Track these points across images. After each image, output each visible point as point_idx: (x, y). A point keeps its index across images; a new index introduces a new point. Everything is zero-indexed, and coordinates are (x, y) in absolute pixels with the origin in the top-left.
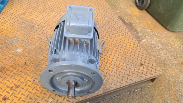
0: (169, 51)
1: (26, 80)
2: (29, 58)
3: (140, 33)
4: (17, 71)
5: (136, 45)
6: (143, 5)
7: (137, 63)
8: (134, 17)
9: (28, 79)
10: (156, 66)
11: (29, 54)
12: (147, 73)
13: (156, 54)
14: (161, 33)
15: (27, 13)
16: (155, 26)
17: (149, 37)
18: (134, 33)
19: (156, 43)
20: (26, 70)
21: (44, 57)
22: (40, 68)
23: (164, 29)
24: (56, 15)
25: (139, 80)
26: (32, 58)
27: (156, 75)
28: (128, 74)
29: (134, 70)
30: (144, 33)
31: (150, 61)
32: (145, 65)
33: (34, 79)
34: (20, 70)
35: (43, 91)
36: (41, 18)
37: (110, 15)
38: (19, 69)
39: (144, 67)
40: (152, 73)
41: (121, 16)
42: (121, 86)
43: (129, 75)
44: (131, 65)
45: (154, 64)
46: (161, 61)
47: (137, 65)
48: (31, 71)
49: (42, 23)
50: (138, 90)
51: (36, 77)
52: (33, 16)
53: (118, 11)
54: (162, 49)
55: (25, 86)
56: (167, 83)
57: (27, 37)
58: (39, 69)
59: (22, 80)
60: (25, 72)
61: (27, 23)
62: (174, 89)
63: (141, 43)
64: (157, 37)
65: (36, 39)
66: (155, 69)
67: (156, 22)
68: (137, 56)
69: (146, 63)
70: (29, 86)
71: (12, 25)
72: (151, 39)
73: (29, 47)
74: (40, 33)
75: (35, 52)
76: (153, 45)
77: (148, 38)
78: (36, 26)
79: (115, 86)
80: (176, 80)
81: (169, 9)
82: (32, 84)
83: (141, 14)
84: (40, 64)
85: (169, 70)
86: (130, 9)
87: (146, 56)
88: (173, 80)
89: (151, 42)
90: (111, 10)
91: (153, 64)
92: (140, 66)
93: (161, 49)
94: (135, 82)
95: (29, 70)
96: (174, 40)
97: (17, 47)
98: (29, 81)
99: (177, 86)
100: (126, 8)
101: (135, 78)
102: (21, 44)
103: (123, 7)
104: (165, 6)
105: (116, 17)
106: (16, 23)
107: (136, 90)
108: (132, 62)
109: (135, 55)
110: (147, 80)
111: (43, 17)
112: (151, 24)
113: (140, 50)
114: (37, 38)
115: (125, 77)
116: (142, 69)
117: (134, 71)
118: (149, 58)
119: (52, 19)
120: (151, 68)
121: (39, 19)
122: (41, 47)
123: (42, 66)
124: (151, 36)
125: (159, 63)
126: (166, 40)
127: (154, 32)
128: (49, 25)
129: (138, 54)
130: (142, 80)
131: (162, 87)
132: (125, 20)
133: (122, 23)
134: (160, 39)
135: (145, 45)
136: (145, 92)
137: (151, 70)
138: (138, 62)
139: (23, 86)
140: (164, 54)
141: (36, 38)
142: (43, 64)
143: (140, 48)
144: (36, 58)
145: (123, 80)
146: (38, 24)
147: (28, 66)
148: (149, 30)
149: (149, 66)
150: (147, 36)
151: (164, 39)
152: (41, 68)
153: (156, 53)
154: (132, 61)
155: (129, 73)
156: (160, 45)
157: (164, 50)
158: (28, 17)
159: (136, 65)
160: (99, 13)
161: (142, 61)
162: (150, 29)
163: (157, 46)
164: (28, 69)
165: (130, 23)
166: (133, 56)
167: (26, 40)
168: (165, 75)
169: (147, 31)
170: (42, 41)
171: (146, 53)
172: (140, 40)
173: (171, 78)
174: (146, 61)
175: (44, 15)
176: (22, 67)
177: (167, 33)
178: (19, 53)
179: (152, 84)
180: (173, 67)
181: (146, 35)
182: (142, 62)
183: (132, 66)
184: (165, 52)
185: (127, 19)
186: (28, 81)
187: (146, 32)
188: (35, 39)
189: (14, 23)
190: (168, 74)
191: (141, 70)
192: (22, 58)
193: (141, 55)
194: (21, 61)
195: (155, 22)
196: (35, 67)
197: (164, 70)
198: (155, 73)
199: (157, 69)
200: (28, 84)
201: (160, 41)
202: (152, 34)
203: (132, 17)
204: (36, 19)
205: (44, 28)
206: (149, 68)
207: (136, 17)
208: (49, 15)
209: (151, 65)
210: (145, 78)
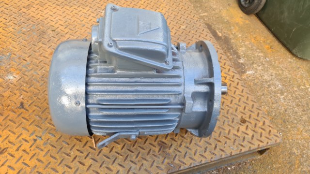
0: (294, 95)
1: (20, 138)
2: (28, 95)
3: (243, 57)
4: (4, 120)
5: (236, 81)
6: (253, 6)
7: (235, 118)
8: (234, 26)
9: (24, 136)
10: (271, 125)
11: (31, 86)
12: (252, 139)
13: (270, 100)
14: (282, 61)
15: (34, 6)
16: (271, 47)
17: (259, 66)
18: (231, 57)
19: (271, 80)
20: (23, 119)
23: (288, 54)
24: (89, 12)
25: (238, 152)
26: (36, 95)
27: (269, 143)
28: (217, 138)
29: (229, 131)
30: (251, 58)
31: (260, 115)
32: (251, 123)
33: (35, 138)
34: (10, 118)
35: (50, 162)
36: (61, 18)
37: (191, 21)
38: (8, 116)
39: (247, 126)
40: (263, 138)
41: (210, 24)
42: (203, 162)
43: (219, 141)
44: (225, 121)
45: (267, 122)
46: (278, 114)
47: (235, 121)
48: (32, 120)
49: (60, 27)
50: (233, 167)
51: (41, 133)
52: (45, 12)
53: (206, 14)
54: (281, 90)
55: (17, 150)
56: (288, 157)
57: (29, 53)
58: (47, 118)
59: (12, 138)
60: (20, 122)
61: (34, 25)
62: (300, 169)
63: (244, 77)
64: (274, 68)
65: (47, 58)
66: (268, 130)
67: (274, 39)
68: (235, 104)
69: (252, 118)
70: (24, 151)
71: (4, 26)
72: (262, 70)
73: (32, 72)
75: (43, 82)
76: (266, 82)
77: (256, 69)
78: (49, 31)
79: (192, 161)
80: (304, 152)
81: (301, 17)
82: (31, 147)
83: (247, 22)
85: (293, 133)
86: (227, 10)
87: (253, 105)
88: (299, 151)
89: (261, 76)
90: (193, 11)
91: (266, 120)
92: (240, 124)
93: (279, 92)
94: (229, 155)
95: (28, 118)
96: (304, 76)
97: (8, 72)
98: (26, 141)
99: (305, 164)
100: (221, 8)
101: (229, 147)
102: (18, 65)
103: (214, 7)
104: (293, 11)
105: (202, 25)
106: (11, 23)
107: (230, 167)
108: (226, 115)
109: (232, 101)
110: (252, 152)
111: (64, 15)
112: (264, 42)
113: (242, 92)
114: (49, 55)
115: (211, 144)
116: (244, 130)
117: (229, 134)
118: (259, 109)
119: (81, 21)
120: (262, 129)
121: (57, 18)
124: (263, 65)
125: (275, 117)
126: (289, 74)
127: (268, 58)
128: (75, 31)
129: (238, 99)
130: (243, 151)
131: (278, 165)
132: (217, 32)
133: (213, 37)
134: (278, 71)
135: (251, 81)
136: (246, 172)
137: (261, 134)
138: (237, 117)
139: (12, 149)
140: (285, 102)
141: (46, 56)
143: (243, 88)
144: (43, 95)
145: (208, 149)
146: (54, 29)
147: (27, 110)
148: (259, 53)
149: (257, 126)
150: (256, 64)
151: (286, 73)
153: (270, 98)
154: (226, 113)
155: (219, 136)
156: (277, 83)
157: (286, 94)
158: (37, 12)
159: (233, 122)
160: (169, 15)
161: (244, 114)
162: (262, 52)
163: (273, 84)
164: (26, 116)
165: (226, 38)
166: (229, 104)
167: (27, 59)
168: (285, 141)
169: (256, 55)
171: (253, 100)
172: (242, 72)
173: (294, 149)
174: (252, 114)
175: (67, 11)
176: (15, 112)
177: (292, 61)
178: (11, 83)
179: (259, 157)
180: (300, 127)
181: (253, 63)
182: (244, 116)
183: (226, 123)
184: (286, 96)
185: (222, 30)
186: (23, 141)
187: (254, 57)
188: (44, 57)
189: (8, 24)
190: (291, 140)
191: (242, 132)
192: (15, 94)
193: (243, 102)
194: (14, 98)
195: (271, 38)
196: (40, 114)
197: (283, 131)
198: (267, 140)
199: (272, 131)
200: (22, 148)
201: (279, 75)
202: (265, 61)
203: (230, 27)
204: (50, 18)
205: (65, 37)
206: (257, 129)
207: (237, 28)
208: (77, 12)
209: (261, 123)
210: (248, 147)
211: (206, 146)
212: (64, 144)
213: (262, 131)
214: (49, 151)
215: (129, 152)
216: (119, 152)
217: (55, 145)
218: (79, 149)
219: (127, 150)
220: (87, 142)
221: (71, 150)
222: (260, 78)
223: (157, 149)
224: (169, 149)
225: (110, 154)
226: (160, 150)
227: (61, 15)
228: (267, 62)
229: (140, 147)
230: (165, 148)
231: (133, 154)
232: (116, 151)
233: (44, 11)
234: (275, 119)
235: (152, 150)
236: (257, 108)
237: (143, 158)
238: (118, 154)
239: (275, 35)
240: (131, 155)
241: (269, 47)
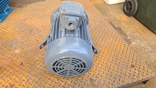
1: (21, 79)
2: (25, 59)
3: (129, 36)
4: (13, 71)
5: (127, 47)
6: (131, 12)
7: (128, 65)
8: (123, 22)
9: (23, 78)
10: (148, 68)
11: (26, 55)
12: (139, 75)
13: (146, 56)
14: (150, 37)
15: (27, 19)
16: (143, 31)
17: (138, 40)
18: (123, 36)
19: (145, 46)
20: (22, 70)
21: (40, 58)
22: (35, 68)
23: (152, 33)
25: (132, 82)
26: (28, 58)
27: (148, 77)
28: (120, 75)
29: (126, 72)
30: (133, 36)
31: (141, 63)
32: (137, 67)
33: (28, 79)
34: (16, 70)
36: (40, 23)
37: (101, 21)
38: (15, 69)
39: (135, 69)
40: (144, 75)
41: (111, 22)
43: (121, 77)
44: (123, 66)
45: (146, 66)
47: (128, 66)
48: (27, 70)
49: (40, 27)
51: (31, 77)
52: (33, 21)
53: (108, 18)
54: (151, 51)
55: (20, 85)
57: (25, 40)
58: (34, 69)
59: (17, 79)
60: (21, 72)
61: (27, 27)
63: (131, 45)
64: (146, 40)
65: (33, 41)
66: (146, 70)
67: (144, 27)
68: (128, 58)
69: (137, 64)
70: (23, 85)
71: (14, 29)
72: (140, 42)
73: (27, 48)
74: (38, 36)
75: (31, 53)
76: (143, 47)
77: (137, 41)
78: (35, 30)
82: (26, 83)
83: (129, 20)
84: (35, 64)
86: (119, 15)
87: (137, 58)
89: (140, 45)
90: (102, 16)
91: (145, 65)
92: (131, 68)
93: (150, 52)
94: (127, 84)
95: (24, 70)
97: (15, 49)
98: (24, 81)
100: (115, 14)
101: (127, 79)
102: (20, 45)
103: (112, 14)
104: (152, 12)
105: (107, 22)
106: (17, 27)
108: (123, 64)
109: (126, 56)
110: (139, 82)
112: (139, 28)
113: (130, 52)
114: (34, 40)
115: (117, 79)
116: (134, 71)
117: (126, 73)
118: (140, 60)
119: (49, 24)
120: (143, 70)
121: (38, 24)
122: (37, 48)
123: (36, 66)
124: (140, 39)
125: (150, 65)
127: (142, 36)
128: (46, 29)
129: (128, 55)
130: (134, 82)
132: (115, 25)
133: (113, 27)
134: (148, 42)
135: (135, 47)
138: (129, 64)
139: (17, 85)
140: (154, 57)
141: (33, 40)
142: (38, 64)
143: (130, 50)
144: (32, 58)
145: (115, 81)
146: (36, 28)
147: (24, 66)
149: (140, 68)
150: (136, 39)
151: (153, 42)
152: (36, 68)
153: (146, 55)
154: (123, 63)
155: (121, 74)
156: (149, 48)
157: (154, 53)
158: (29, 22)
159: (127, 67)
161: (133, 63)
162: (139, 33)
163: (146, 48)
164: (24, 69)
165: (119, 28)
166: (124, 58)
167: (24, 42)
169: (136, 35)
170: (38, 43)
171: (137, 55)
172: (129, 43)
174: (137, 63)
175: (42, 20)
176: (18, 67)
177: (155, 36)
178: (17, 54)
179: (144, 86)
181: (135, 39)
182: (133, 64)
183: (124, 67)
184: (154, 54)
185: (117, 24)
186: (22, 81)
188: (32, 41)
189: (16, 28)
191: (133, 72)
192: (19, 59)
193: (132, 57)
194: (18, 61)
195: (142, 26)
196: (30, 67)
197: (155, 72)
198: (147, 75)
199: (149, 71)
200: (22, 84)
201: (149, 44)
202: (141, 38)
203: (121, 23)
204: (35, 24)
205: (42, 32)
206: (140, 70)
207: (125, 23)
208: (47, 20)
209: (142, 67)
210: (137, 80)
211: (114, 80)
212: (42, 81)
213: (143, 71)
214: (35, 85)
215: (75, 84)
216: (69, 84)
217: (38, 82)
218: (50, 84)
219: (73, 83)
220: (53, 80)
221: (45, 84)
222: (139, 46)
223: (89, 82)
224: (95, 82)
225: (65, 85)
226: (90, 82)
227: (40, 22)
228: (142, 38)
229: (80, 81)
230: (93, 81)
231: (76, 85)
232: (68, 84)
233: (32, 21)
234: (150, 66)
235: (86, 83)
236: (139, 60)
237: (82, 87)
238: (69, 85)
239: (144, 25)
240: (75, 86)
241: (142, 31)
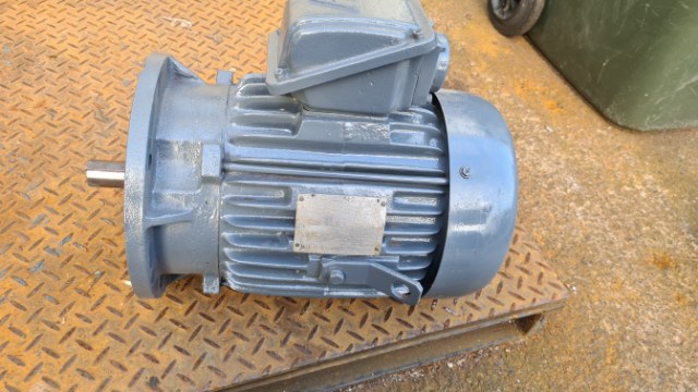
0: (607, 205)
6: (518, 16)
8: (476, 60)
10: (545, 263)
12: (499, 291)
14: (582, 133)
15: (15, 6)
16: (558, 105)
17: (530, 143)
19: (557, 172)
21: (51, 191)
22: (20, 240)
23: (596, 118)
24: (142, 20)
25: (463, 321)
27: (538, 302)
30: (511, 126)
31: (519, 241)
35: (8, 342)
36: (74, 31)
40: (524, 291)
42: (379, 343)
45: (536, 256)
46: (569, 246)
49: (70, 49)
50: (460, 363)
52: (39, 18)
54: (579, 195)
56: (588, 340)
58: (12, 244)
61: (7, 45)
62: (616, 367)
64: (564, 147)
65: (29, 114)
66: (536, 274)
67: (566, 87)
72: (536, 151)
74: (54, 90)
75: (12, 165)
76: (545, 176)
77: (524, 149)
78: (44, 58)
79: (353, 340)
80: (627, 328)
81: (619, 33)
83: (507, 52)
84: (21, 222)
85: (603, 286)
86: (464, 27)
88: (616, 327)
89: (534, 165)
91: (532, 252)
93: (574, 198)
94: (442, 327)
96: (632, 164)
99: (628, 355)
100: (450, 22)
101: (444, 308)
104: (602, 22)
107: (451, 362)
110: (498, 322)
111: (84, 24)
112: (544, 93)
114: (35, 108)
118: (518, 228)
119: (121, 38)
120: (522, 269)
121: (64, 32)
122: (43, 146)
123: (28, 232)
124: (540, 141)
125: (563, 253)
126: (598, 161)
127: (551, 126)
130: (474, 319)
131: (565, 358)
136: (490, 372)
137: (520, 281)
140: (585, 219)
141: (29, 109)
142: (39, 222)
144: (9, 192)
145: (393, 314)
146: (54, 52)
148: (532, 115)
149: (511, 263)
150: (522, 138)
151: (590, 158)
152: (24, 240)
153: (553, 212)
156: (570, 179)
157: (588, 203)
158: (19, 19)
162: (538, 114)
163: (560, 182)
168: (583, 304)
169: (524, 120)
170: (55, 122)
173: (604, 321)
175: (89, 18)
177: (605, 133)
179: (522, 339)
180: (619, 273)
184: (589, 208)
187: (518, 125)
188: (23, 111)
190: (597, 303)
195: (559, 85)
197: (579, 283)
198: (533, 294)
199: (545, 275)
201: (575, 162)
202: (544, 134)
203: (469, 61)
204: (50, 30)
205: (78, 70)
206: (511, 271)
207: (484, 64)
208: (112, 19)
209: (522, 257)
210: (488, 310)
211: (388, 308)
212: (46, 302)
213: (521, 273)
214: (8, 316)
215: (203, 320)
216: (179, 320)
217: (24, 305)
218: (83, 313)
219: (199, 316)
220: (104, 297)
221: (61, 315)
222: (531, 169)
223: (271, 313)
224: (302, 314)
225: (158, 324)
226: (278, 315)
227: (74, 26)
228: (549, 135)
229: (232, 309)
230: (291, 311)
231: (211, 324)
232: (173, 317)
233: (37, 17)
234: (563, 257)
235: (258, 317)
237: (235, 333)
238: (177, 323)
239: (568, 80)
240: (207, 326)
241: (555, 104)
